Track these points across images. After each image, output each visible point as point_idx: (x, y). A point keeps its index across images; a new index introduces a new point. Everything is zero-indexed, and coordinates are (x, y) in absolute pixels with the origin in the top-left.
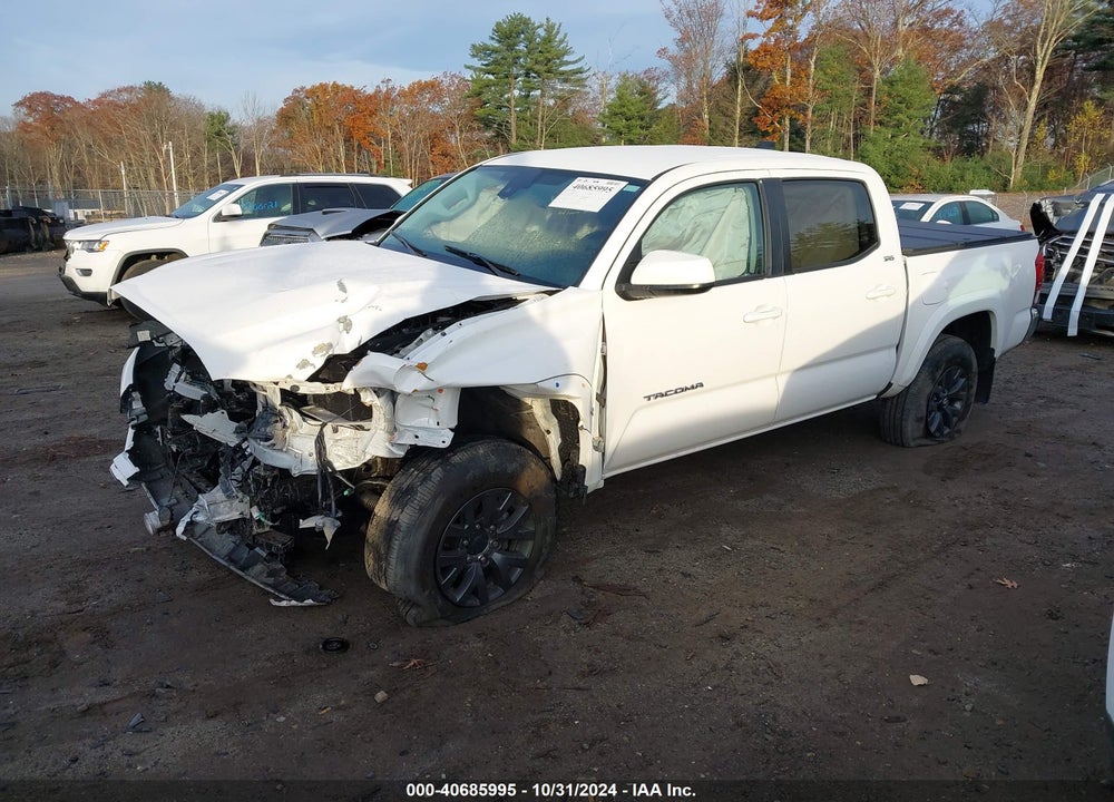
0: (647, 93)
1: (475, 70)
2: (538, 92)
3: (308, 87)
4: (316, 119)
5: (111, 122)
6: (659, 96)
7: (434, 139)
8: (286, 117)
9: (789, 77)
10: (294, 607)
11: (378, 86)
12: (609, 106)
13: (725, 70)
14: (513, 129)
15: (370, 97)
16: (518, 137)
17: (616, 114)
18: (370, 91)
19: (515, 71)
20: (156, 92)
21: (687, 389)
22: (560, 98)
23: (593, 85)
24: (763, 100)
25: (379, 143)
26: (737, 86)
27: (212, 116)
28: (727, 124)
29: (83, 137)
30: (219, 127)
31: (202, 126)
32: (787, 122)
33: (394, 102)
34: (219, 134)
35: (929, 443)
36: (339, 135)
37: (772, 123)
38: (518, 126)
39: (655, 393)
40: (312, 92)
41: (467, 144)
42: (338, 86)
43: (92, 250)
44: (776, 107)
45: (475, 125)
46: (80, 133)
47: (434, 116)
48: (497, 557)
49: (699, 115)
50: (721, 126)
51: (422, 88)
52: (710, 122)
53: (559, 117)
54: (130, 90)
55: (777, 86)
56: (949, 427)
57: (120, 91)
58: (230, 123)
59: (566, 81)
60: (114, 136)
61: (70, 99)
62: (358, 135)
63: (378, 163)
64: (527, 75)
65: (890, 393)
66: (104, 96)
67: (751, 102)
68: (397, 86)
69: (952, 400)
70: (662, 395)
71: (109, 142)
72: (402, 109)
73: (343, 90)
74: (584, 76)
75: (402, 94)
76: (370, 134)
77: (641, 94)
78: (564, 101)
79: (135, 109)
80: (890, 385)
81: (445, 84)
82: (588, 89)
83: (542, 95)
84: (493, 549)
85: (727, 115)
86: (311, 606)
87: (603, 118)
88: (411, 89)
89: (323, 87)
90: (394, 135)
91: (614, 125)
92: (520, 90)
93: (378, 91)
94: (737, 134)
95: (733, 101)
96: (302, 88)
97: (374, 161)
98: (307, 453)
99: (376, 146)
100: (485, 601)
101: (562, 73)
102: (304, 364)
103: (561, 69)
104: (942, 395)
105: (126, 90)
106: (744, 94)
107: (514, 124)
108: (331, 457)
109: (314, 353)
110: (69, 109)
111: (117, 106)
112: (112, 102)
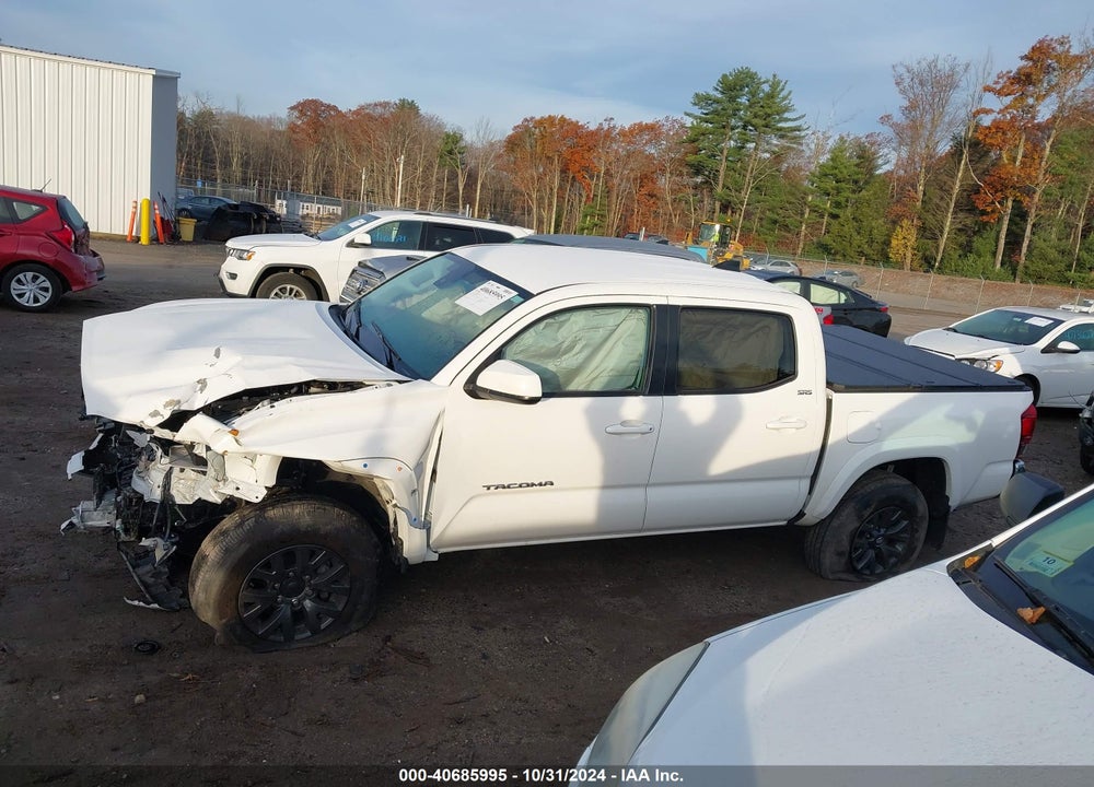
0: (865, 158)
1: (696, 117)
2: (752, 145)
3: (538, 117)
4: (539, 149)
5: (365, 132)
6: (880, 162)
7: (645, 179)
8: (513, 143)
9: (1020, 157)
10: (142, 607)
11: (601, 124)
12: (822, 166)
13: (951, 143)
14: (721, 178)
15: (593, 134)
16: (724, 186)
17: (826, 175)
18: (593, 127)
19: (733, 122)
20: (408, 108)
21: (533, 485)
22: (774, 153)
23: (809, 145)
24: (987, 178)
25: (592, 177)
26: (960, 163)
27: (448, 136)
28: (942, 198)
29: (339, 141)
30: (452, 146)
31: (439, 144)
32: (1010, 204)
33: (614, 140)
34: (450, 152)
35: (854, 579)
36: (557, 166)
37: (993, 203)
38: (726, 176)
39: (496, 484)
40: (541, 122)
41: (675, 187)
42: (565, 120)
43: (241, 258)
44: (1000, 187)
45: (685, 171)
46: (337, 138)
47: (650, 158)
48: (308, 604)
49: (914, 187)
50: (936, 200)
51: (642, 129)
52: (924, 194)
53: (768, 171)
54: (385, 105)
55: (1004, 165)
56: (883, 565)
57: (376, 105)
58: (463, 144)
59: (782, 137)
60: (364, 144)
61: (335, 108)
62: (574, 167)
63: (588, 196)
64: (745, 127)
65: (802, 522)
66: (362, 108)
67: (973, 179)
68: (618, 125)
69: (891, 541)
70: (504, 487)
71: (359, 149)
72: (620, 148)
73: (569, 124)
74: (803, 134)
75: (623, 133)
76: (586, 169)
77: (859, 157)
78: (778, 157)
79: (385, 122)
80: (801, 514)
81: (664, 129)
82: (804, 148)
83: (756, 149)
84: (307, 596)
85: (945, 190)
86: (154, 610)
87: (812, 177)
88: (631, 131)
89: (551, 120)
90: (607, 172)
91: (823, 185)
92: (736, 141)
93: (600, 128)
94: (951, 210)
95: (953, 176)
96: (532, 118)
97: (584, 194)
98: (156, 485)
99: (588, 180)
100: (289, 639)
101: (780, 129)
102: (155, 414)
103: (780, 125)
104: (875, 533)
105: (380, 105)
106: (966, 170)
107: (722, 173)
108: (173, 492)
109: (165, 406)
110: (332, 116)
111: (370, 118)
112: (368, 114)
